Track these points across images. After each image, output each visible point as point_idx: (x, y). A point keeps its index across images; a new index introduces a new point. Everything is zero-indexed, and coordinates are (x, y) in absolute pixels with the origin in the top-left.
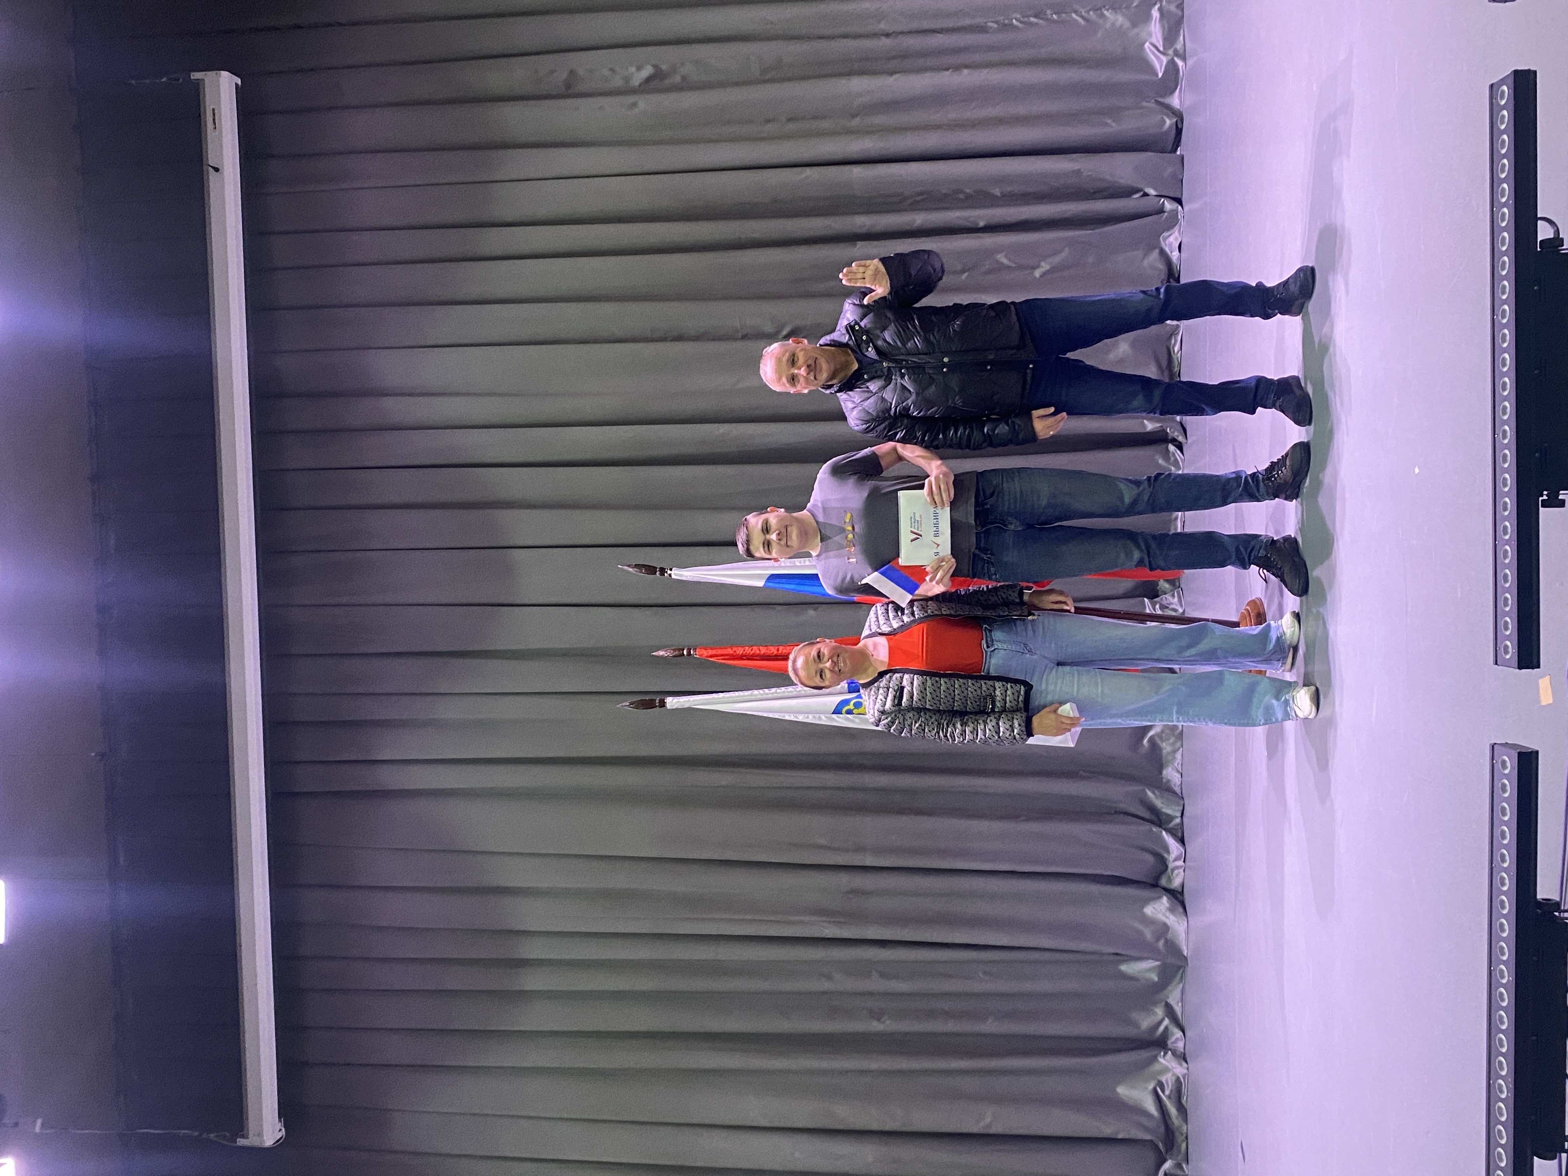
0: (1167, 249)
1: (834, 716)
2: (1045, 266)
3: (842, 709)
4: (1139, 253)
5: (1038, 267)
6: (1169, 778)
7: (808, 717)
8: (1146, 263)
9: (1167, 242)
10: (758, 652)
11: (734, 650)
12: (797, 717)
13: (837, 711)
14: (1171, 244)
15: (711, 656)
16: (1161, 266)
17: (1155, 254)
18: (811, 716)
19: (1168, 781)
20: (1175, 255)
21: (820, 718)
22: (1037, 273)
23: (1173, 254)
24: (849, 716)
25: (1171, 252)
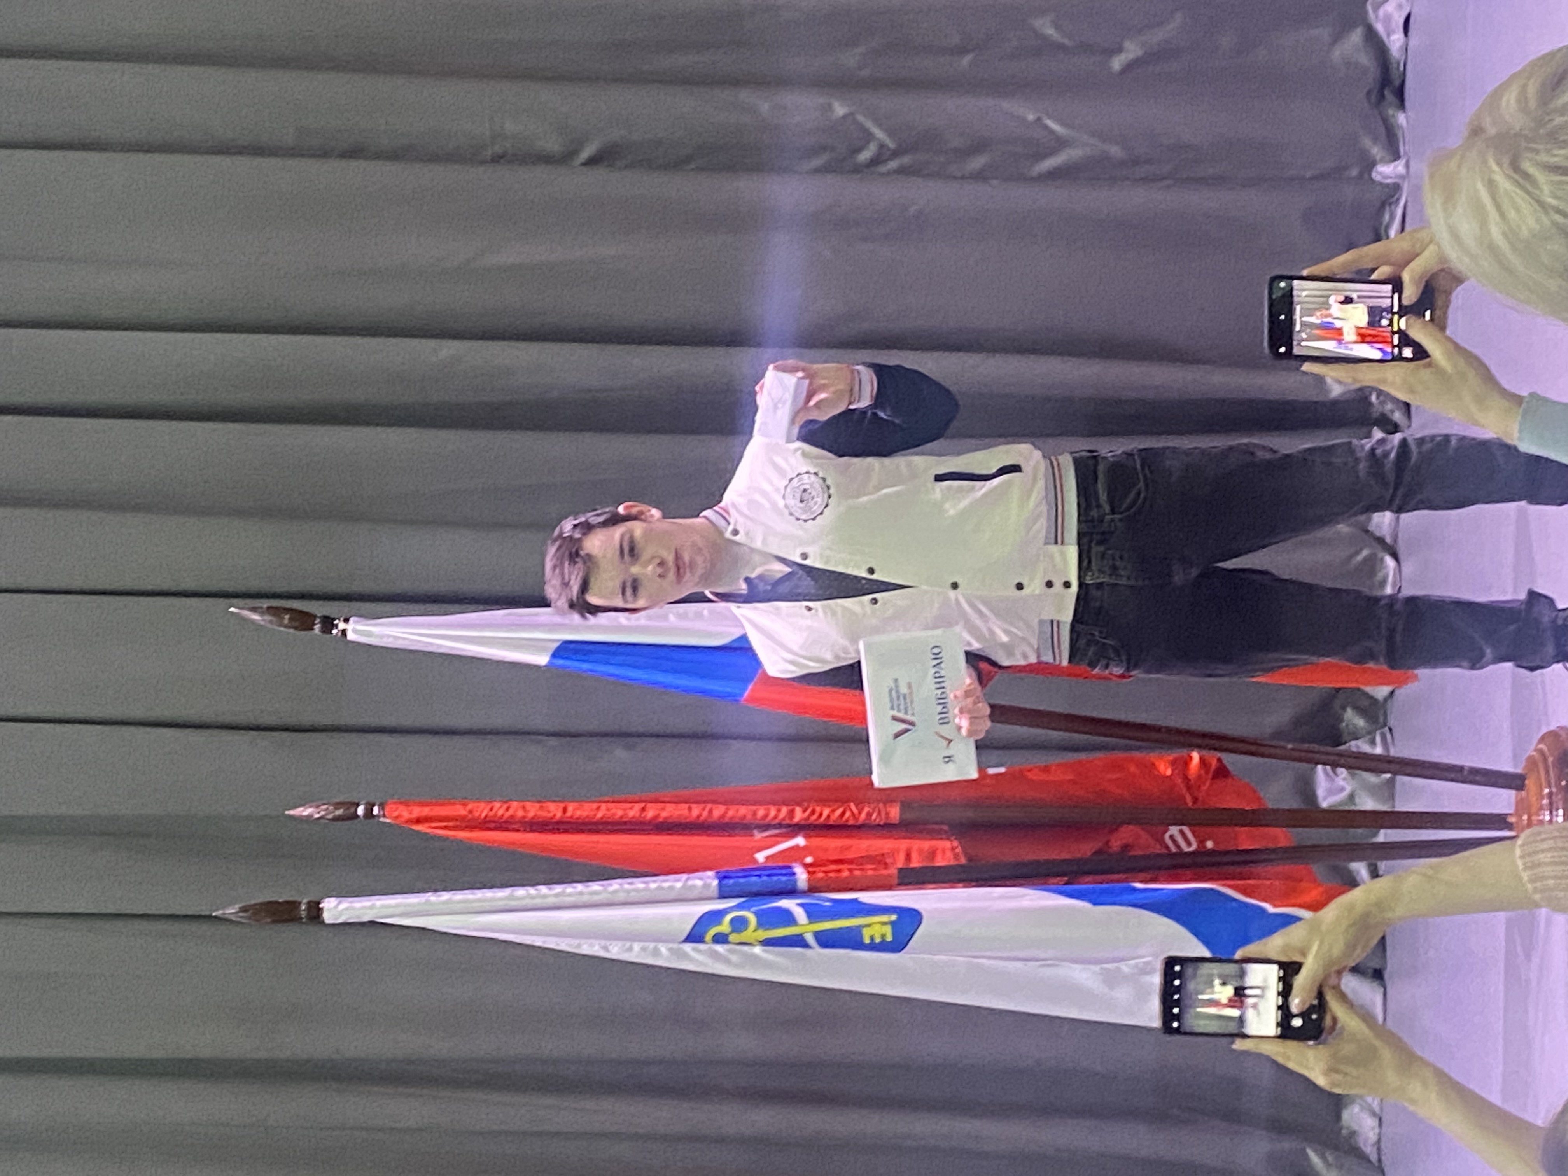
0: (1379, 27)
1: (688, 947)
2: (1132, 50)
3: (705, 932)
4: (1323, 33)
5: (1120, 50)
6: (1356, 1128)
7: (630, 949)
8: (1337, 53)
9: (1381, 12)
10: (520, 813)
11: (469, 807)
12: (606, 949)
13: (695, 937)
14: (1388, 19)
15: (418, 821)
16: (1365, 60)
17: (1356, 36)
18: (637, 947)
19: (1353, 1133)
20: (1395, 41)
21: (656, 953)
22: (1117, 63)
23: (1394, 37)
24: (720, 948)
25: (1389, 35)
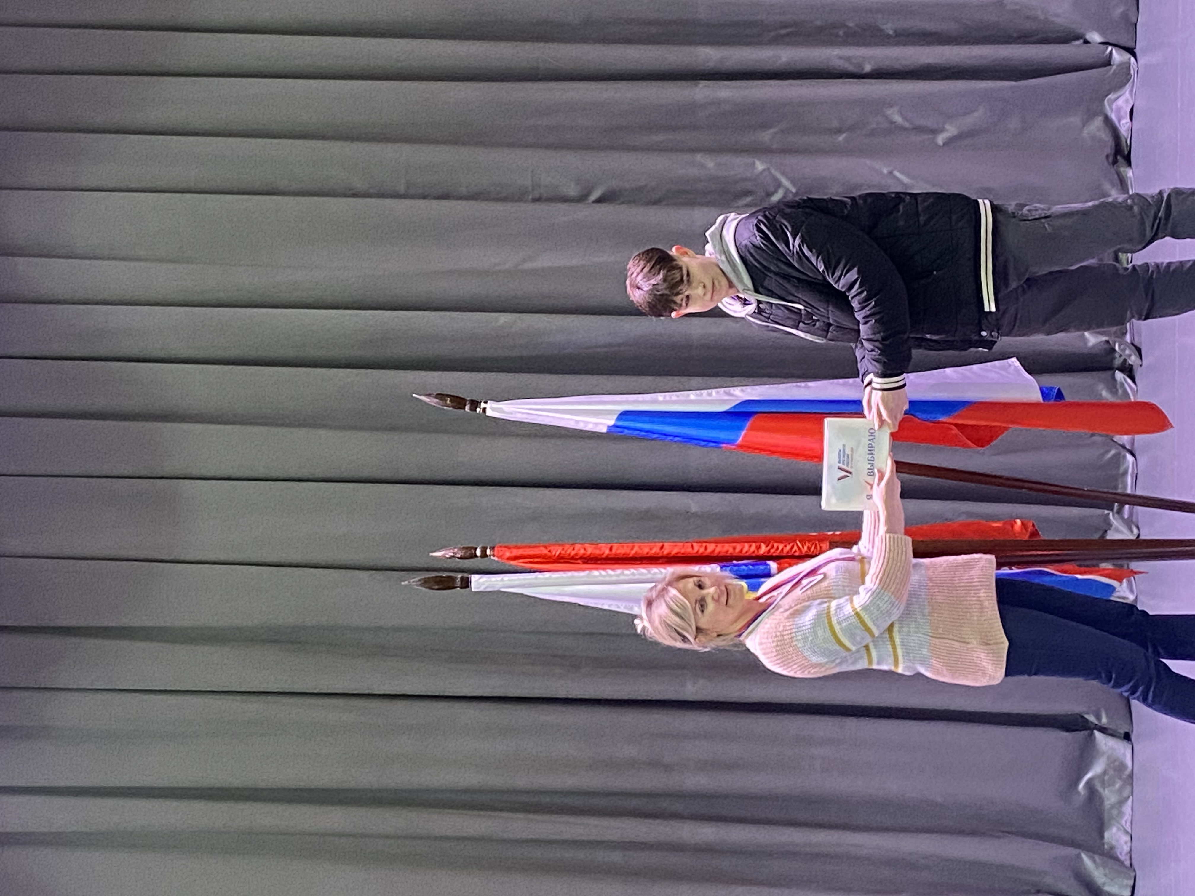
0: (1113, 117)
2: (951, 130)
4: (1075, 120)
5: (942, 130)
6: (1114, 843)
8: (1085, 133)
9: (1114, 107)
14: (1119, 110)
16: (1106, 136)
17: (1098, 121)
19: (1112, 848)
20: (1124, 126)
22: (940, 140)
23: (1123, 122)
25: (1119, 122)
